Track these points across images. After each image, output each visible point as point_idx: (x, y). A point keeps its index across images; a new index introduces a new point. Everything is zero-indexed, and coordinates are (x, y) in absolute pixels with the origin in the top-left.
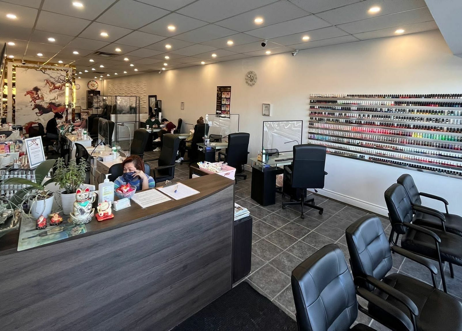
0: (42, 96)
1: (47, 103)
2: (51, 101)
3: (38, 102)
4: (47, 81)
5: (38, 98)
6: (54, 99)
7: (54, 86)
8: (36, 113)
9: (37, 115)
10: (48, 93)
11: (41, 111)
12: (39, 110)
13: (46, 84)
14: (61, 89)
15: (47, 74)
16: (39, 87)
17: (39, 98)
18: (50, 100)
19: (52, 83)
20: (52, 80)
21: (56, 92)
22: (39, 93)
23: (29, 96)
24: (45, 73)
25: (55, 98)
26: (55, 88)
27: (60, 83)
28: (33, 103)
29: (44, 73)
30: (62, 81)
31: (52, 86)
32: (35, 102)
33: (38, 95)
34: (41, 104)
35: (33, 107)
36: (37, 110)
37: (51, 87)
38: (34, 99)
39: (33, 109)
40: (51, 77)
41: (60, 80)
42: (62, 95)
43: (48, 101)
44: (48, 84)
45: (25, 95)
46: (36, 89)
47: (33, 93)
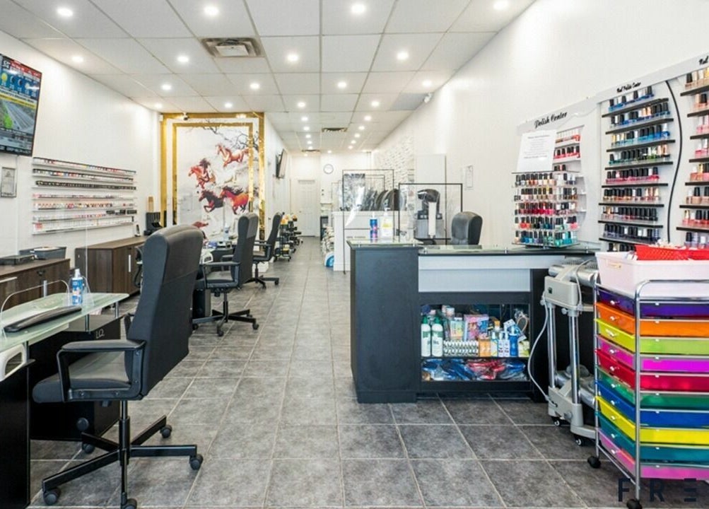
0: (212, 175)
1: (220, 188)
2: (226, 185)
3: (207, 186)
4: (220, 147)
5: (206, 179)
6: (231, 181)
7: (230, 156)
8: (205, 207)
9: (207, 211)
10: (222, 169)
11: (212, 202)
12: (210, 201)
13: (218, 153)
14: (241, 161)
15: (220, 133)
16: (208, 160)
17: (209, 178)
18: (226, 182)
19: (227, 150)
20: (228, 145)
21: (234, 167)
22: (209, 169)
23: (194, 176)
24: (217, 132)
25: (232, 178)
26: (233, 159)
27: (239, 148)
28: (200, 189)
29: (215, 132)
30: (242, 146)
31: (228, 156)
32: (203, 187)
33: (207, 175)
34: (211, 191)
35: (200, 195)
36: (205, 202)
37: (225, 157)
38: (202, 181)
39: (201, 200)
40: (226, 139)
41: (239, 143)
42: (243, 173)
43: (223, 185)
44: (221, 152)
45: (190, 175)
46: (205, 164)
47: (200, 171)
